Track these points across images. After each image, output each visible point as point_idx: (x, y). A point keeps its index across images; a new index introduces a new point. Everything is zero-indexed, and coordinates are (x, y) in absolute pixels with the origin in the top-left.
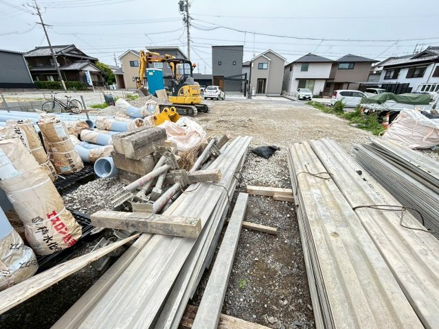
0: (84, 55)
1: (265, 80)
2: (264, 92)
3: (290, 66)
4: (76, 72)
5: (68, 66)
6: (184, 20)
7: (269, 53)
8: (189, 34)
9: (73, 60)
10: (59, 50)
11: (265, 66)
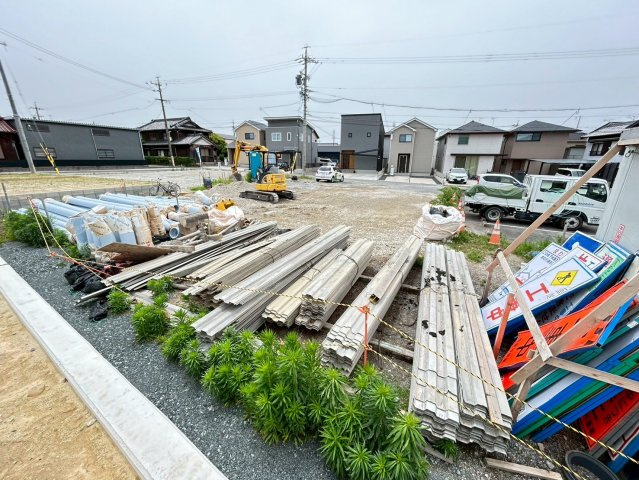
0: (198, 127)
1: (409, 155)
2: (407, 171)
3: (443, 139)
4: (187, 146)
5: (180, 140)
6: (301, 93)
7: (415, 123)
8: (305, 107)
9: (186, 133)
10: (174, 123)
11: (408, 138)
